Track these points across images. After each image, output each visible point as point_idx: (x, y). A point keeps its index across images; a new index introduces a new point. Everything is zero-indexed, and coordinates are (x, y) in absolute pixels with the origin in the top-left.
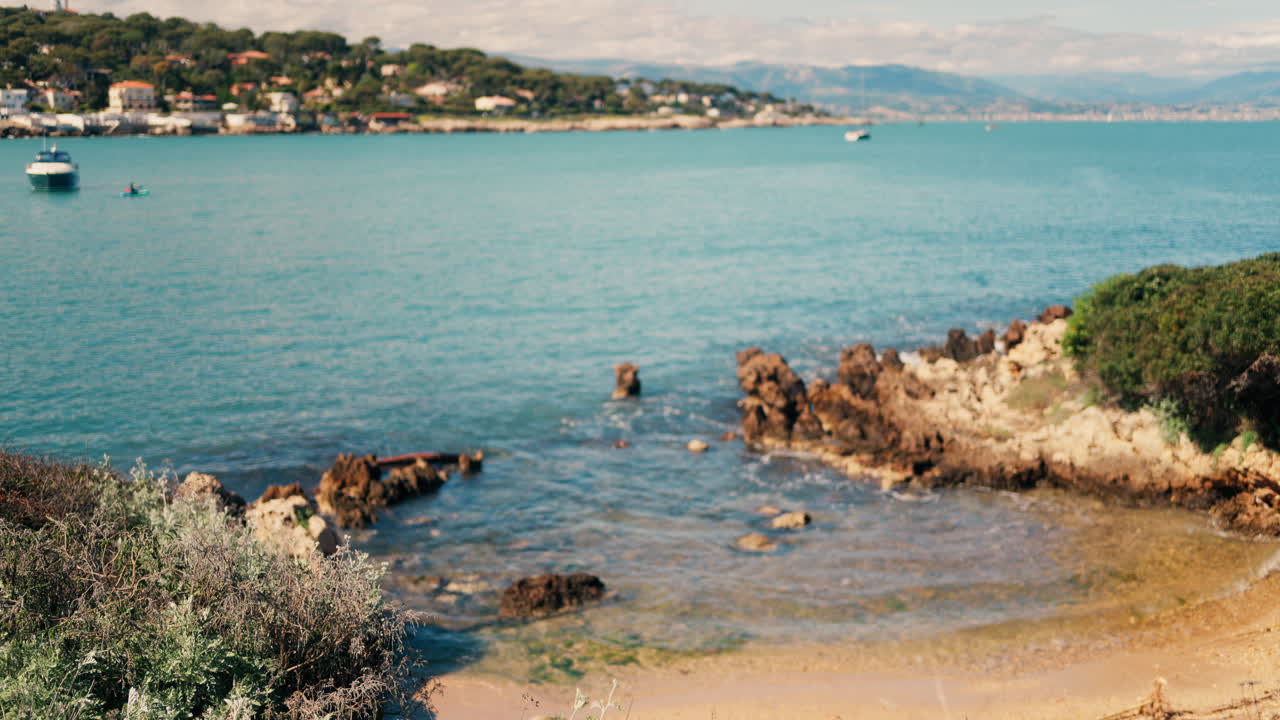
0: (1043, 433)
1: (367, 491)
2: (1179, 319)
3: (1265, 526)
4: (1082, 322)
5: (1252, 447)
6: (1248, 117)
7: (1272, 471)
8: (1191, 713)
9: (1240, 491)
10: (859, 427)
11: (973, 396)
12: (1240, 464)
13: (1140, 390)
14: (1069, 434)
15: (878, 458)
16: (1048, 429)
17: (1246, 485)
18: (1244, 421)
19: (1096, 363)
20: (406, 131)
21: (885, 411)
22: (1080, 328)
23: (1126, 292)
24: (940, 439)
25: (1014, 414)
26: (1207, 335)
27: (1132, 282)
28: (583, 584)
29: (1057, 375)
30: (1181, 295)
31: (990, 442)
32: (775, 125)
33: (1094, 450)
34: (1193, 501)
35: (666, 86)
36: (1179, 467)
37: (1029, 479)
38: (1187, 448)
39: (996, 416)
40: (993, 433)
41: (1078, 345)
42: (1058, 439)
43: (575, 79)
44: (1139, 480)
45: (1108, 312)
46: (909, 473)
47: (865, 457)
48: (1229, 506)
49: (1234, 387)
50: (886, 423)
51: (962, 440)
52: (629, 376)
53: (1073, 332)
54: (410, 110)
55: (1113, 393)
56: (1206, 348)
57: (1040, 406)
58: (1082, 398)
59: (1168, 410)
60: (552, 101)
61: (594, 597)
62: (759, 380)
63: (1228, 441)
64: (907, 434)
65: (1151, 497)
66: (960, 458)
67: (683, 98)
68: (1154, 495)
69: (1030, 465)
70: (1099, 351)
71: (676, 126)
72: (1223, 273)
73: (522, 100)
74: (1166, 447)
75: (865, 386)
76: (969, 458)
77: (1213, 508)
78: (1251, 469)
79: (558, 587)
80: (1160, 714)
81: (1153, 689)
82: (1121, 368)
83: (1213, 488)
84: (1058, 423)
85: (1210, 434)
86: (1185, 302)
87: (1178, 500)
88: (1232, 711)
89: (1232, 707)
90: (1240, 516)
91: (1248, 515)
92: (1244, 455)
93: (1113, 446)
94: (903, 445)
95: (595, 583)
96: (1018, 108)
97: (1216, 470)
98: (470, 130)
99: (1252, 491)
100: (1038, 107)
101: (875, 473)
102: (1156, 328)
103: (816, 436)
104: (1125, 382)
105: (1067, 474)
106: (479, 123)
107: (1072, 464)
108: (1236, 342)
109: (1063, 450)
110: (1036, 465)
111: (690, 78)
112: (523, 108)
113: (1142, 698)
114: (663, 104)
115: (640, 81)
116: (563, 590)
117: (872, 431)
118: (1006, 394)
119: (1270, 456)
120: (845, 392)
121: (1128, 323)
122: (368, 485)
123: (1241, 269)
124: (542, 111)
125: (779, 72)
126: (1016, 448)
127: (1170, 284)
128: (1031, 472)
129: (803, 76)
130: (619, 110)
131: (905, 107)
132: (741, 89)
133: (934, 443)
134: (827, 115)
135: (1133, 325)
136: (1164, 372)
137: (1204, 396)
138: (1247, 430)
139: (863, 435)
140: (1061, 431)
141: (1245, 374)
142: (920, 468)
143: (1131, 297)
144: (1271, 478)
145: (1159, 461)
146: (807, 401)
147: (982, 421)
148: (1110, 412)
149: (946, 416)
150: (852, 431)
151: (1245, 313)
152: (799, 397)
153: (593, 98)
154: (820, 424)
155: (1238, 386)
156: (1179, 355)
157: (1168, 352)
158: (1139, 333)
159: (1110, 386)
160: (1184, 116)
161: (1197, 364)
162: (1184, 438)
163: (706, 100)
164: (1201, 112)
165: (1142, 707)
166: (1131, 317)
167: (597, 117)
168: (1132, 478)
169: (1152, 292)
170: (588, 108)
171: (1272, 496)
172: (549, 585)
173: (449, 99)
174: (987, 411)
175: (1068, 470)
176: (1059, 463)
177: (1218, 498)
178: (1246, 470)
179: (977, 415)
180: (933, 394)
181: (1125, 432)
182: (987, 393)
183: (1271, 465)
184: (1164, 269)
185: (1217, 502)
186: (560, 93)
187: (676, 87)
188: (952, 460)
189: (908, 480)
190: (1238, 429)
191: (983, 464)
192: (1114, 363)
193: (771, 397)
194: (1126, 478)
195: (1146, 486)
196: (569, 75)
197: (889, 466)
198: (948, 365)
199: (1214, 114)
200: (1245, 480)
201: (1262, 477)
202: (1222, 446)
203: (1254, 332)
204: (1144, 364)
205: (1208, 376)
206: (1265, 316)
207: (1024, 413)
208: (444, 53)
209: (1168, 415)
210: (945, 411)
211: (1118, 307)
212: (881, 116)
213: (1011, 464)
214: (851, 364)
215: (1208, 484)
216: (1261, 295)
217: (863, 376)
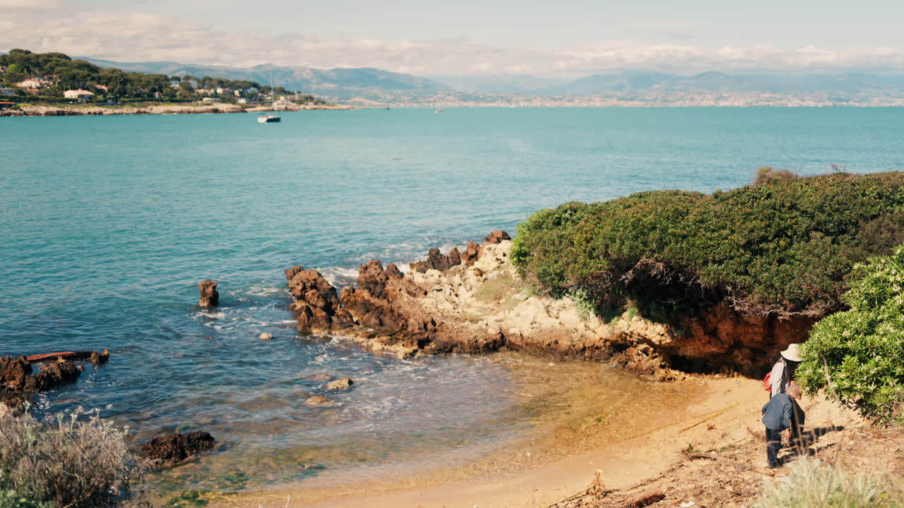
0: (500, 316)
1: (23, 383)
2: (587, 237)
3: (645, 368)
4: (522, 241)
5: (635, 318)
6: (598, 104)
7: (647, 333)
8: (618, 490)
9: (628, 347)
10: (378, 317)
11: (453, 294)
12: (628, 329)
13: (562, 284)
14: (518, 315)
15: (393, 338)
16: (504, 313)
17: (632, 343)
18: (629, 301)
19: (534, 269)
20: (9, 115)
21: (395, 306)
22: (521, 245)
23: (550, 220)
24: (434, 323)
25: (481, 304)
26: (607, 247)
27: (554, 214)
28: (199, 439)
29: (506, 277)
30: (586, 221)
31: (467, 323)
32: (286, 109)
33: (534, 325)
34: (599, 355)
35: (206, 82)
36: (589, 334)
37: (494, 346)
38: (594, 321)
39: (469, 306)
40: (468, 317)
41: (521, 256)
42: (511, 319)
43: (139, 77)
44: (564, 343)
45: (539, 234)
46: (416, 347)
47: (384, 338)
48: (622, 357)
49: (624, 280)
50: (396, 313)
51: (449, 323)
52: (210, 290)
53: (517, 248)
54: (12, 99)
55: (546, 287)
56: (606, 255)
57: (498, 298)
58: (525, 291)
59: (581, 297)
60: (123, 93)
61: (208, 448)
62: (304, 288)
63: (620, 315)
64: (412, 321)
65: (572, 353)
66: (448, 335)
67: (220, 91)
68: (575, 353)
69: (494, 338)
70: (535, 259)
71: (216, 111)
72: (609, 206)
73: (100, 92)
74: (581, 321)
75: (378, 289)
76: (453, 334)
77: (612, 359)
78: (635, 332)
79: (181, 443)
80: (599, 493)
81: (595, 477)
82: (551, 270)
83: (611, 346)
84: (510, 309)
85: (608, 311)
86: (590, 225)
87: (590, 355)
88: (643, 487)
89: (642, 485)
90: (629, 363)
91: (634, 362)
92: (630, 323)
93: (547, 322)
94: (410, 329)
95: (207, 437)
96: (451, 98)
97: (613, 334)
98: (59, 114)
99: (636, 346)
100: (465, 97)
101: (392, 348)
102: (573, 243)
103: (348, 325)
104: (553, 279)
105: (518, 342)
106: (67, 109)
107: (521, 335)
108: (625, 250)
109: (515, 327)
110: (498, 337)
111: (225, 77)
112: (101, 97)
113: (587, 484)
114: (205, 95)
115: (187, 78)
116: (185, 444)
117: (387, 320)
118: (474, 291)
119: (646, 323)
120: (366, 294)
121: (553, 240)
122: (24, 379)
123: (621, 204)
124: (115, 100)
125: (287, 73)
126: (484, 327)
127: (578, 215)
128: (495, 341)
129: (306, 75)
130: (173, 99)
131: (376, 98)
132: (262, 85)
133: (430, 326)
134: (324, 103)
135: (557, 242)
136: (579, 272)
137: (604, 286)
138: (632, 307)
139: (381, 323)
140: (513, 314)
141: (631, 272)
142: (422, 344)
143: (554, 224)
144: (647, 337)
145: (577, 330)
146: (339, 302)
147: (460, 310)
148: (544, 299)
149: (437, 307)
150: (374, 321)
151: (630, 232)
152: (333, 300)
153: (154, 90)
154: (351, 317)
155: (626, 278)
156: (588, 260)
157: (581, 259)
158: (561, 247)
159: (544, 282)
160: (558, 103)
161: (599, 265)
162: (592, 314)
163: (237, 92)
164: (569, 101)
165: (588, 490)
166: (555, 237)
167: (156, 105)
168: (560, 342)
169: (567, 220)
170: (150, 98)
171: (648, 349)
172: (175, 442)
173: (42, 91)
174: (463, 303)
175: (519, 339)
176: (513, 335)
177: (614, 352)
178: (632, 333)
179: (456, 305)
180: (426, 293)
181: (554, 312)
182: (462, 290)
183: (647, 329)
184: (573, 205)
185: (614, 354)
186: (129, 86)
187: (215, 83)
188: (443, 337)
189: (415, 351)
190: (625, 307)
191: (464, 338)
192: (546, 267)
193: (314, 300)
194: (556, 342)
195: (569, 347)
196: (134, 74)
197: (401, 343)
198: (433, 273)
199: (577, 103)
200: (631, 339)
201: (642, 337)
202: (616, 318)
203: (636, 243)
204: (566, 267)
205: (606, 274)
206: (643, 234)
207: (487, 303)
208: (38, 56)
209: (582, 299)
210: (435, 305)
211: (545, 230)
212: (360, 104)
213: (482, 336)
214: (367, 275)
215: (608, 343)
216: (639, 220)
217: (376, 283)
